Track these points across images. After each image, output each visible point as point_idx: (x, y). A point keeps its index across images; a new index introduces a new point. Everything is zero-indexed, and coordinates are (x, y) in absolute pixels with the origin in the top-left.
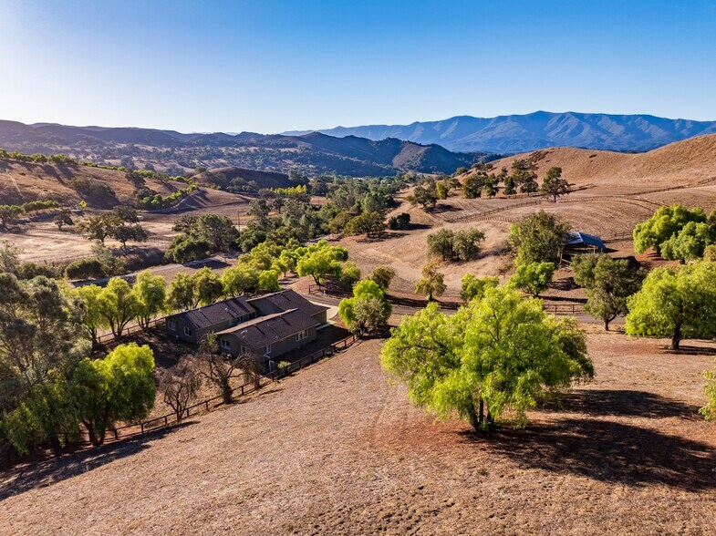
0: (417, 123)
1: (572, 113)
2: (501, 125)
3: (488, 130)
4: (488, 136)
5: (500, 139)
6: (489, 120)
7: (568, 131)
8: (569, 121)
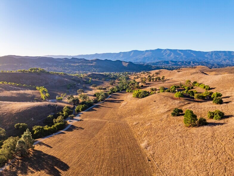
0: (121, 52)
1: (168, 49)
2: (147, 53)
3: (142, 55)
4: (143, 56)
5: (147, 57)
6: (143, 51)
7: (167, 55)
8: (167, 52)
